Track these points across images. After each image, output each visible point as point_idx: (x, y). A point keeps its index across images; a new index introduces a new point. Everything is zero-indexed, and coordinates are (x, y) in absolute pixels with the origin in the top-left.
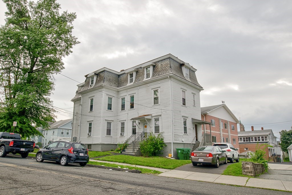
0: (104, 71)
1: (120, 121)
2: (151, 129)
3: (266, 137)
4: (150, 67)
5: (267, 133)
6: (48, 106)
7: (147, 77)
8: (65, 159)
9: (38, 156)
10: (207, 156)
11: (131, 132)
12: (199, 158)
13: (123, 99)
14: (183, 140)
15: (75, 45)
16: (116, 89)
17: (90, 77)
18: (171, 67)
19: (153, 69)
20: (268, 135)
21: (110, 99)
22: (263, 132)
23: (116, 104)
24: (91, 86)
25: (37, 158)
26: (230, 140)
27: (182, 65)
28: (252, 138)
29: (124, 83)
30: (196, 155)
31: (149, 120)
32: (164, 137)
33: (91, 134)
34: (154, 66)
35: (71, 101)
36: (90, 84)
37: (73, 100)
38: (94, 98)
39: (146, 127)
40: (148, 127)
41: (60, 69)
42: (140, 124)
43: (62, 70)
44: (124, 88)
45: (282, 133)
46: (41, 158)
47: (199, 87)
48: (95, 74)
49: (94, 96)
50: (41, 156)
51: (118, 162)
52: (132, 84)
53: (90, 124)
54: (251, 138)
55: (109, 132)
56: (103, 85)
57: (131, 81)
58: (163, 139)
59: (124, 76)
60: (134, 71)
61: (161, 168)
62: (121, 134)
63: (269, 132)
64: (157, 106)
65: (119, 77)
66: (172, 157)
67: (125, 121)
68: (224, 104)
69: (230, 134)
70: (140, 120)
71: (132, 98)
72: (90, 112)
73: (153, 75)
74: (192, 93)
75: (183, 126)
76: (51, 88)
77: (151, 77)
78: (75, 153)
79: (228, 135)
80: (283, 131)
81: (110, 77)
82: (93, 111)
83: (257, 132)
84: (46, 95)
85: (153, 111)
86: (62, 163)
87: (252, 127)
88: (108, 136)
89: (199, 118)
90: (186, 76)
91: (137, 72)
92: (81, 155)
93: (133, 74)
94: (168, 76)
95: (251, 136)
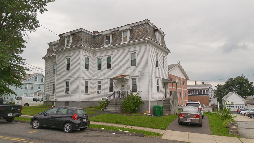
0: (81, 32)
1: (96, 80)
2: (128, 88)
3: (207, 91)
4: (127, 31)
5: (208, 87)
6: (20, 64)
7: (124, 41)
8: (69, 126)
9: (34, 123)
10: (194, 117)
11: (108, 90)
12: (187, 119)
13: (100, 59)
14: (157, 98)
15: (49, 3)
16: (92, 50)
17: (65, 37)
18: (148, 33)
19: (130, 33)
20: (208, 89)
21: (87, 59)
22: (204, 86)
23: (93, 64)
24: (67, 46)
25: (33, 124)
26: (183, 94)
27: (156, 30)
28: (196, 91)
29: (100, 44)
30: (184, 116)
31: (127, 80)
32: (141, 95)
33: (68, 92)
34: (131, 30)
35: (42, 59)
36: (66, 44)
37: (43, 58)
38: (70, 58)
39: (123, 86)
40: (126, 86)
41: (34, 27)
42: (117, 83)
43: (36, 29)
44: (101, 49)
45: (217, 87)
46: (38, 125)
47: (168, 51)
48: (71, 34)
49: (70, 56)
50: (37, 122)
51: (110, 122)
52: (109, 45)
53: (66, 82)
54: (194, 91)
55: (86, 90)
56: (81, 46)
57: (108, 43)
58: (140, 97)
59: (100, 38)
60: (111, 34)
61: (155, 128)
62: (98, 92)
63: (209, 86)
64: (134, 68)
65: (94, 39)
66: (150, 113)
67: (102, 80)
68: (179, 63)
69: (182, 89)
70: (117, 80)
71: (109, 59)
72: (66, 71)
73: (131, 39)
74: (162, 56)
75: (157, 86)
76: (22, 46)
77: (128, 40)
78: (79, 119)
79: (181, 90)
80: (218, 85)
81: (86, 38)
82: (70, 70)
83: (199, 86)
84: (17, 53)
85: (131, 72)
86: (66, 130)
87: (196, 82)
88: (86, 93)
89: (167, 78)
90: (159, 41)
91: (113, 35)
92: (84, 120)
93: (109, 36)
94: (146, 41)
95: (195, 89)
